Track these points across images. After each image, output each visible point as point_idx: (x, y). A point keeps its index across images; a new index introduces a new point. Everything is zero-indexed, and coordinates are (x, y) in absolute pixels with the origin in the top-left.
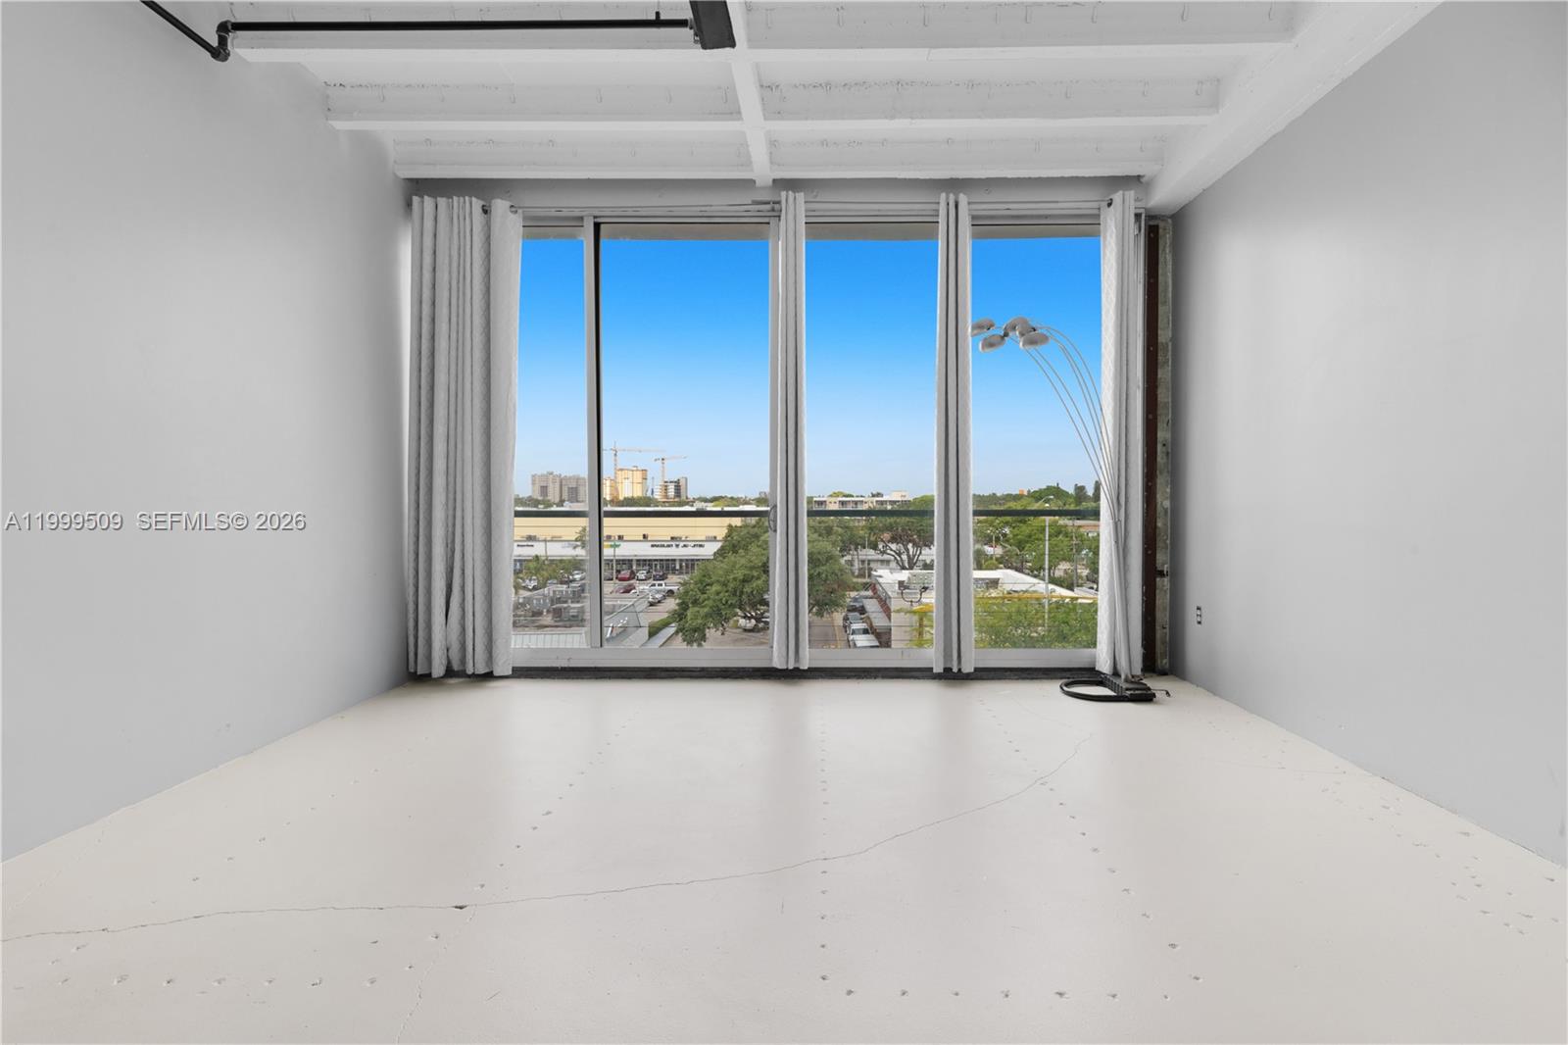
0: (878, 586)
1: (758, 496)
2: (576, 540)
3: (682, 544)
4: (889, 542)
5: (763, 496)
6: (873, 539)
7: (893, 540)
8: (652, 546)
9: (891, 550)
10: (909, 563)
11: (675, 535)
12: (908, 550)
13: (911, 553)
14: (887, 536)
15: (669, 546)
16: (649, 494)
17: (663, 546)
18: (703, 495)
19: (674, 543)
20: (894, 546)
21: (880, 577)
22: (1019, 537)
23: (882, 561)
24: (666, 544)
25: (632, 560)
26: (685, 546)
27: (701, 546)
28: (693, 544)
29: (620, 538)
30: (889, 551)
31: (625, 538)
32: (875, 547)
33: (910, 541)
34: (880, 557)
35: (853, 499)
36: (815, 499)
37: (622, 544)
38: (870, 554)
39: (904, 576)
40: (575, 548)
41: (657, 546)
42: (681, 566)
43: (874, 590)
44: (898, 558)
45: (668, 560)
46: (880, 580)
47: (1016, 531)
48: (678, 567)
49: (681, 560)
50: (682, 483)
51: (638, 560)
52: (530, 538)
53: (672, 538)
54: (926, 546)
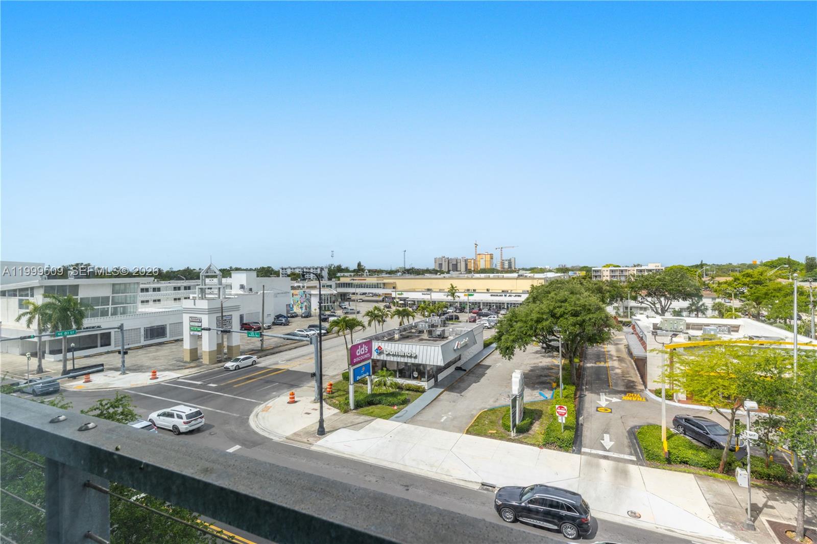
0: (636, 327)
1: (558, 267)
2: (449, 292)
3: (508, 295)
4: (646, 296)
5: (561, 267)
6: (634, 294)
7: (649, 295)
8: (491, 295)
9: (648, 301)
10: (662, 309)
11: (505, 289)
12: (660, 302)
13: (663, 304)
14: (644, 293)
15: (500, 296)
16: (494, 267)
17: (498, 295)
18: (525, 267)
19: (503, 294)
20: (649, 299)
21: (639, 320)
22: (757, 294)
23: (641, 308)
24: (499, 294)
25: (480, 303)
26: (510, 296)
27: (519, 296)
28: (514, 295)
29: (474, 290)
30: (646, 302)
31: (477, 291)
32: (635, 299)
33: (662, 295)
34: (639, 305)
35: (620, 268)
36: (593, 269)
37: (475, 294)
38: (632, 303)
39: (658, 320)
40: (448, 296)
41: (494, 295)
42: (508, 307)
43: (634, 328)
44: (653, 306)
45: (500, 303)
46: (638, 322)
47: (753, 291)
48: (506, 307)
49: (508, 304)
50: (513, 261)
51: (484, 303)
52: (429, 290)
53: (503, 291)
54: (675, 299)
